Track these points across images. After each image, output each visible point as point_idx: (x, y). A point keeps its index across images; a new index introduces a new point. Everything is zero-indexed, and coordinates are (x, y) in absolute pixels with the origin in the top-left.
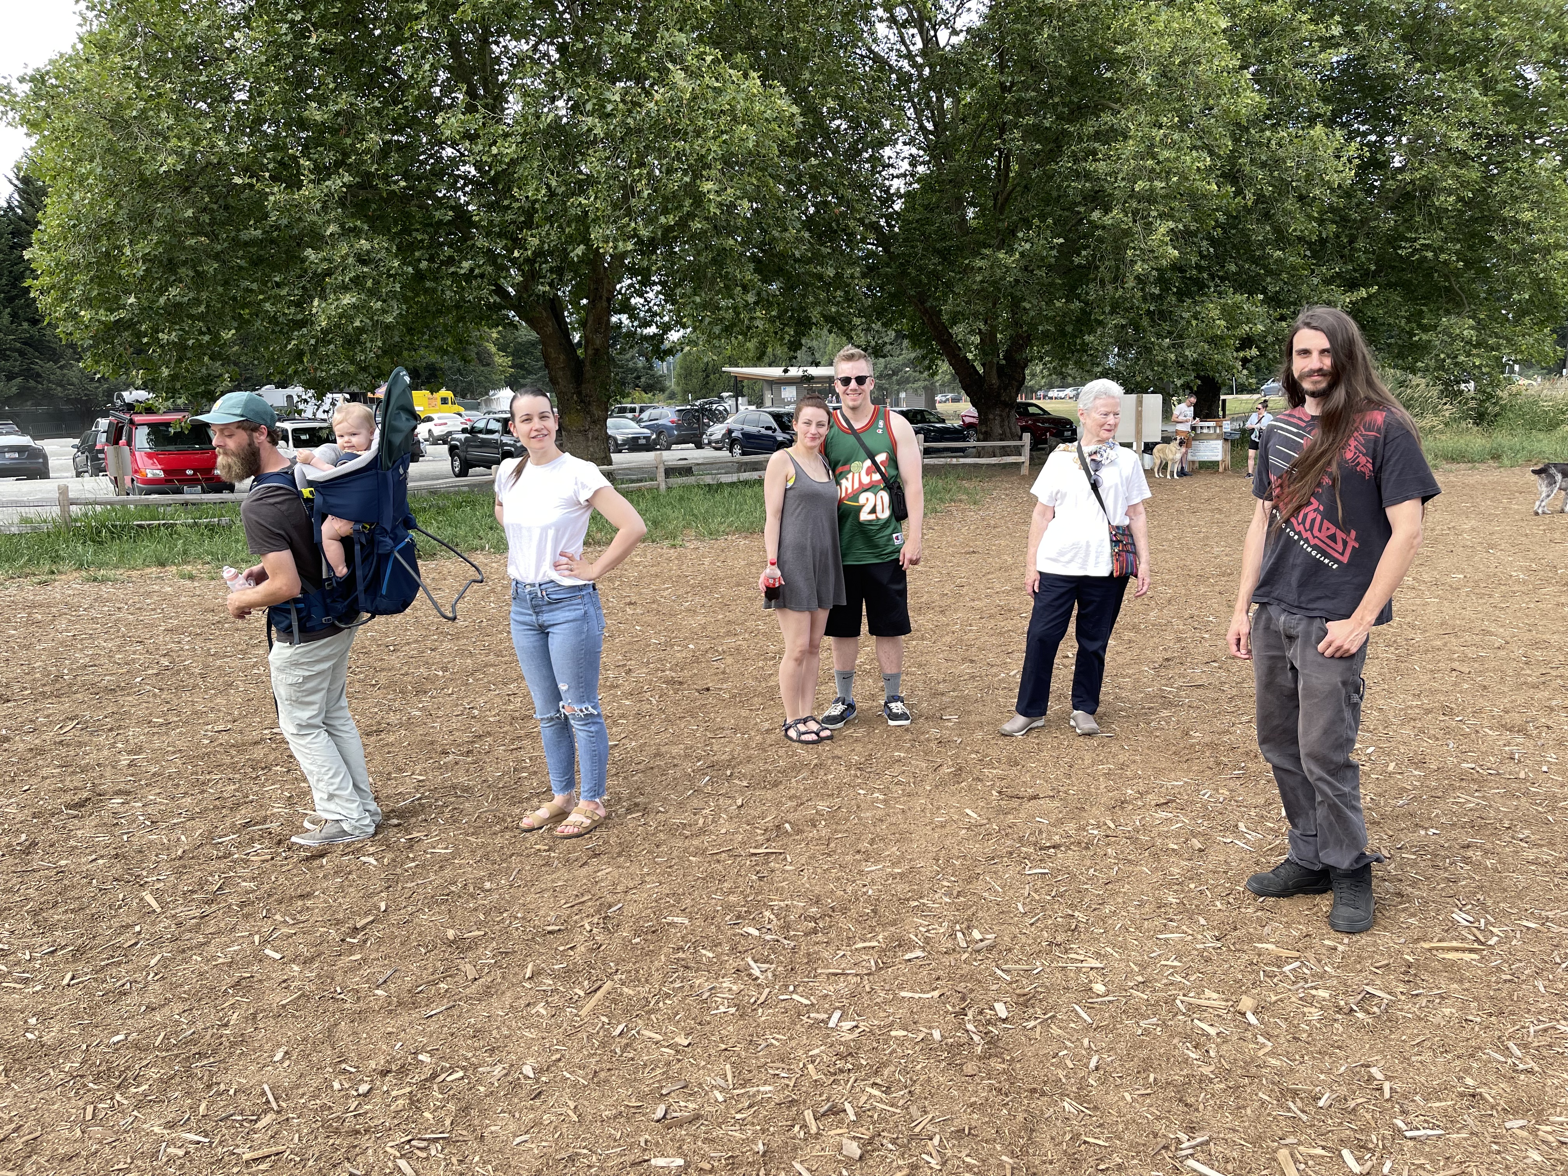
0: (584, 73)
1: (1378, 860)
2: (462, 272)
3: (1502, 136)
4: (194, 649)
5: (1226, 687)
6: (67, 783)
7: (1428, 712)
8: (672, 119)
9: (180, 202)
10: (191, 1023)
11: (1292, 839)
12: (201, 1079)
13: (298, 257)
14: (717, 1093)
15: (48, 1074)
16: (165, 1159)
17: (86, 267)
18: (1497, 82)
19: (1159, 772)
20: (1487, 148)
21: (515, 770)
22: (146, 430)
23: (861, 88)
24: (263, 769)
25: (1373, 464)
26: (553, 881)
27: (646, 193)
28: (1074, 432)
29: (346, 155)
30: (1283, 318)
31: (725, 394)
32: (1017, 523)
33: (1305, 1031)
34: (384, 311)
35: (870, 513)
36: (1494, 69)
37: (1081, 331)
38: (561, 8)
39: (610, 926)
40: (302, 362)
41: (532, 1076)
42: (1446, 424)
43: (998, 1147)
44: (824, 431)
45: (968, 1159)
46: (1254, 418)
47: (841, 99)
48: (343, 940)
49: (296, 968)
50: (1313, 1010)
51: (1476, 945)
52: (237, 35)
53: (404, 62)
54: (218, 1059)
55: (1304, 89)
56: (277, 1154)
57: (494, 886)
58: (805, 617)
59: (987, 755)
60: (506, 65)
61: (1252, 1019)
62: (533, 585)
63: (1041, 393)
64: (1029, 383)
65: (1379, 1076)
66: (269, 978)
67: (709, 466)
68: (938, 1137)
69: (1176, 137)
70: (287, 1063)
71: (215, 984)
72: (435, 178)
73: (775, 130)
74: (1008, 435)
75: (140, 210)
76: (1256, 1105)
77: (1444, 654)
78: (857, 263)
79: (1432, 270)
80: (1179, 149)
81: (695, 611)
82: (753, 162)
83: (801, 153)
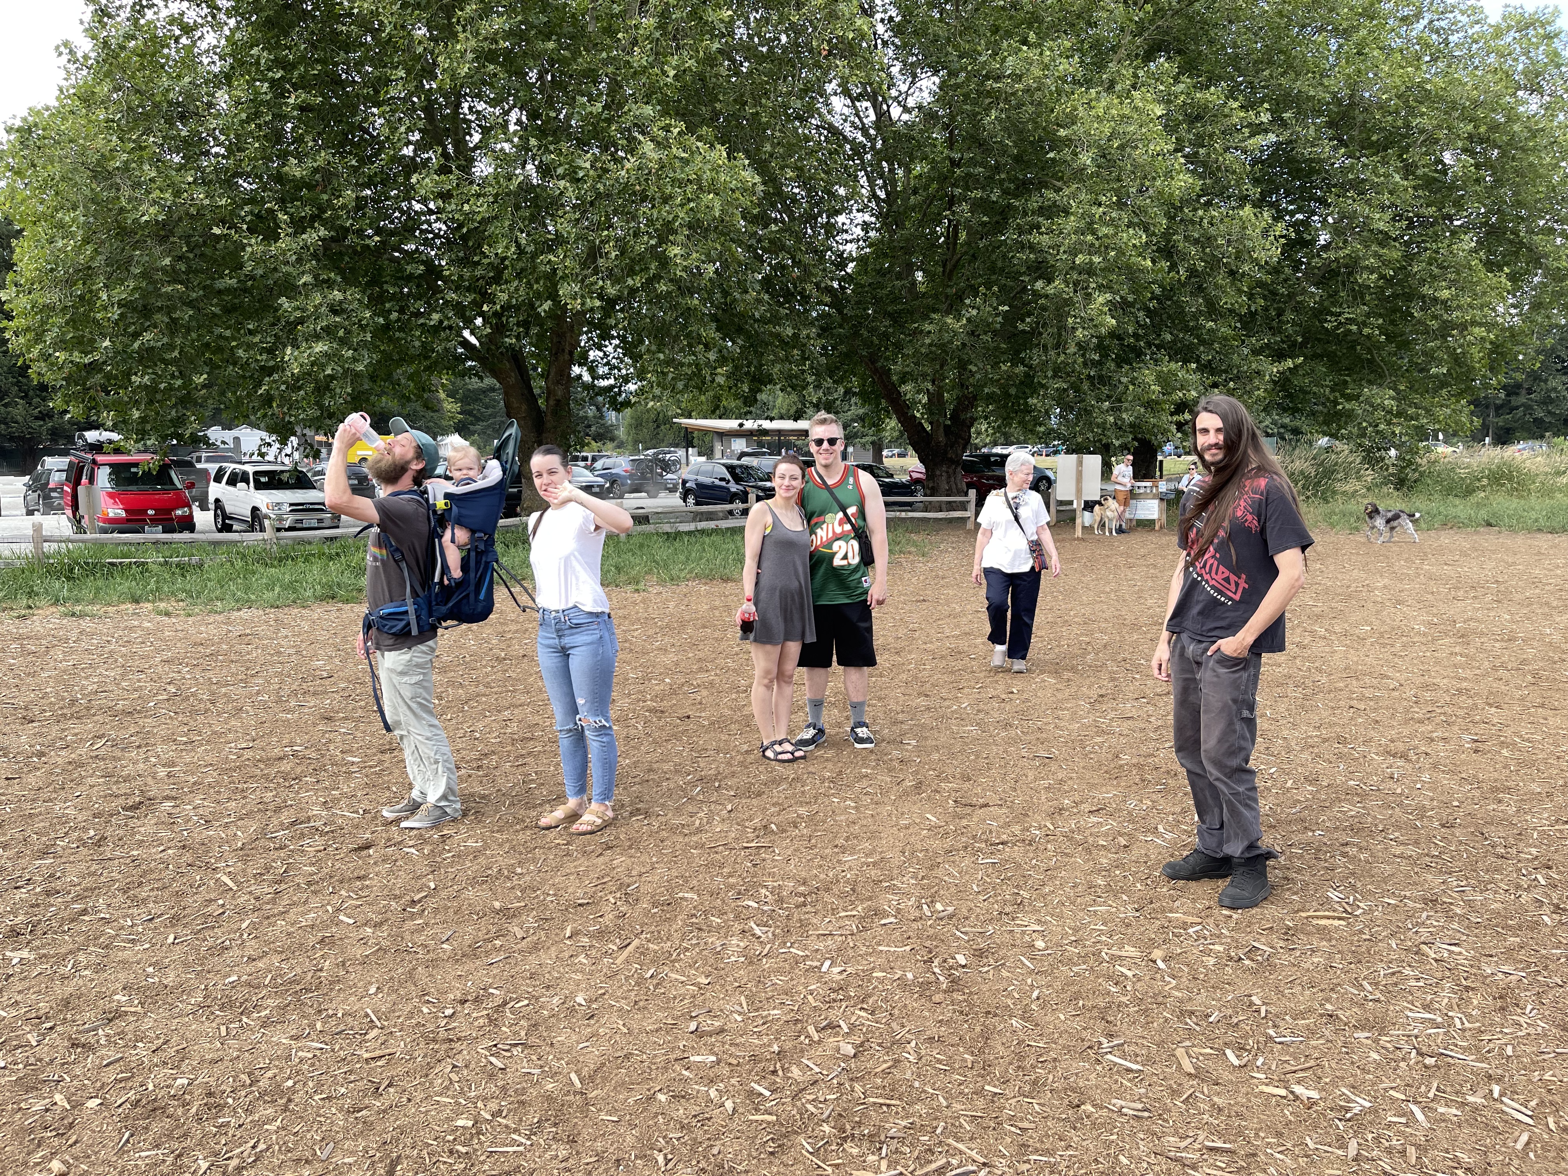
0: (556, 142)
2: (432, 323)
3: (1422, 218)
4: (195, 678)
5: (1152, 719)
6: (115, 790)
7: (1325, 740)
8: (640, 185)
9: (158, 250)
10: (290, 969)
12: (312, 1006)
13: (271, 306)
14: (736, 1016)
15: (178, 1006)
16: (297, 1060)
17: (62, 310)
18: (1417, 167)
19: (1092, 787)
20: (1408, 228)
21: (524, 782)
22: (108, 470)
23: (818, 159)
25: (1259, 522)
26: (575, 867)
27: (614, 254)
29: (322, 210)
30: (1215, 385)
33: (1202, 973)
34: (355, 360)
36: (1414, 155)
37: (1024, 393)
39: (630, 898)
40: (271, 407)
41: (584, 1003)
42: (1369, 489)
43: (961, 1049)
44: (798, 484)
45: (938, 1056)
46: (1185, 479)
47: (800, 169)
48: (404, 910)
49: (369, 930)
50: (1210, 958)
51: (1344, 915)
54: (321, 992)
55: (1234, 172)
56: (390, 1055)
57: (524, 871)
59: (944, 772)
61: (1161, 965)
62: (557, 611)
65: (1258, 1002)
66: (347, 937)
67: (668, 514)
68: (913, 1044)
69: (1114, 215)
70: (380, 995)
71: (303, 941)
72: (406, 234)
73: (738, 199)
74: (954, 490)
75: (118, 257)
76: (1161, 1020)
77: (1345, 694)
78: (812, 324)
79: (1355, 342)
80: (1117, 227)
81: (666, 650)
82: (716, 228)
83: (762, 220)
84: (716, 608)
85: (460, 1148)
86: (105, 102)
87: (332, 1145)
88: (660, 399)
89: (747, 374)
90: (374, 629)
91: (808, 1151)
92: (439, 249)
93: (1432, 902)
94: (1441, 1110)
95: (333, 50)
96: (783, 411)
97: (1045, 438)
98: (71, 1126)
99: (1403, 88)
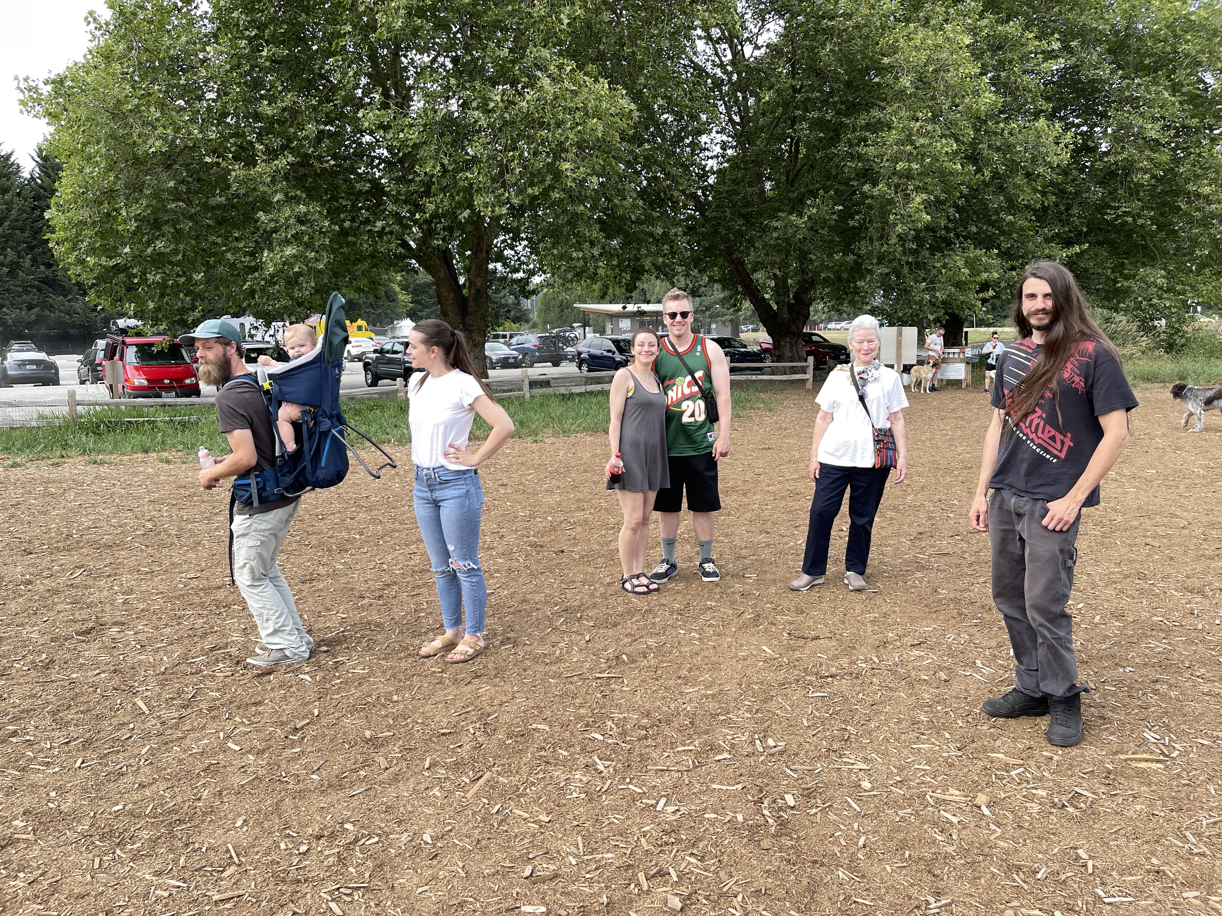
0: (472, 80)
1: (1086, 690)
2: (376, 229)
3: (1186, 128)
4: (171, 516)
6: (76, 616)
7: (1126, 577)
8: (538, 114)
9: (164, 176)
10: (173, 797)
11: (1018, 673)
12: (181, 839)
13: (252, 218)
14: (571, 858)
15: (65, 834)
16: (154, 899)
17: (91, 225)
18: (1182, 86)
19: (913, 620)
20: (1175, 136)
21: (416, 611)
22: (135, 349)
23: (684, 90)
24: (224, 607)
26: (445, 696)
27: (518, 170)
28: (848, 355)
29: (290, 141)
30: (1013, 268)
31: (575, 325)
32: (803, 427)
33: (1027, 821)
34: (317, 260)
35: (690, 416)
36: (1180, 75)
37: (854, 277)
38: (454, 30)
39: (489, 729)
40: (254, 298)
41: (430, 842)
42: (1143, 352)
43: (788, 904)
45: (764, 913)
47: (668, 99)
48: (286, 737)
49: (251, 757)
50: (1034, 805)
51: (1161, 757)
52: (208, 48)
53: (335, 70)
54: (193, 824)
55: (1030, 91)
56: (239, 896)
57: (400, 698)
58: (640, 497)
59: (779, 605)
60: (412, 72)
61: (986, 811)
62: (428, 469)
63: (822, 326)
64: (813, 317)
65: (1085, 856)
66: (231, 765)
67: (565, 379)
68: (741, 895)
69: (929, 127)
70: (245, 829)
71: (191, 768)
72: (356, 159)
73: (617, 123)
74: (796, 357)
75: (134, 181)
76: (989, 876)
77: (1139, 532)
78: (680, 225)
79: (1131, 231)
80: (932, 137)
81: (552, 491)
82: (600, 147)
83: (637, 140)
86: (121, 58)
89: (629, 266)
95: (296, 13)
99: (1171, 20)
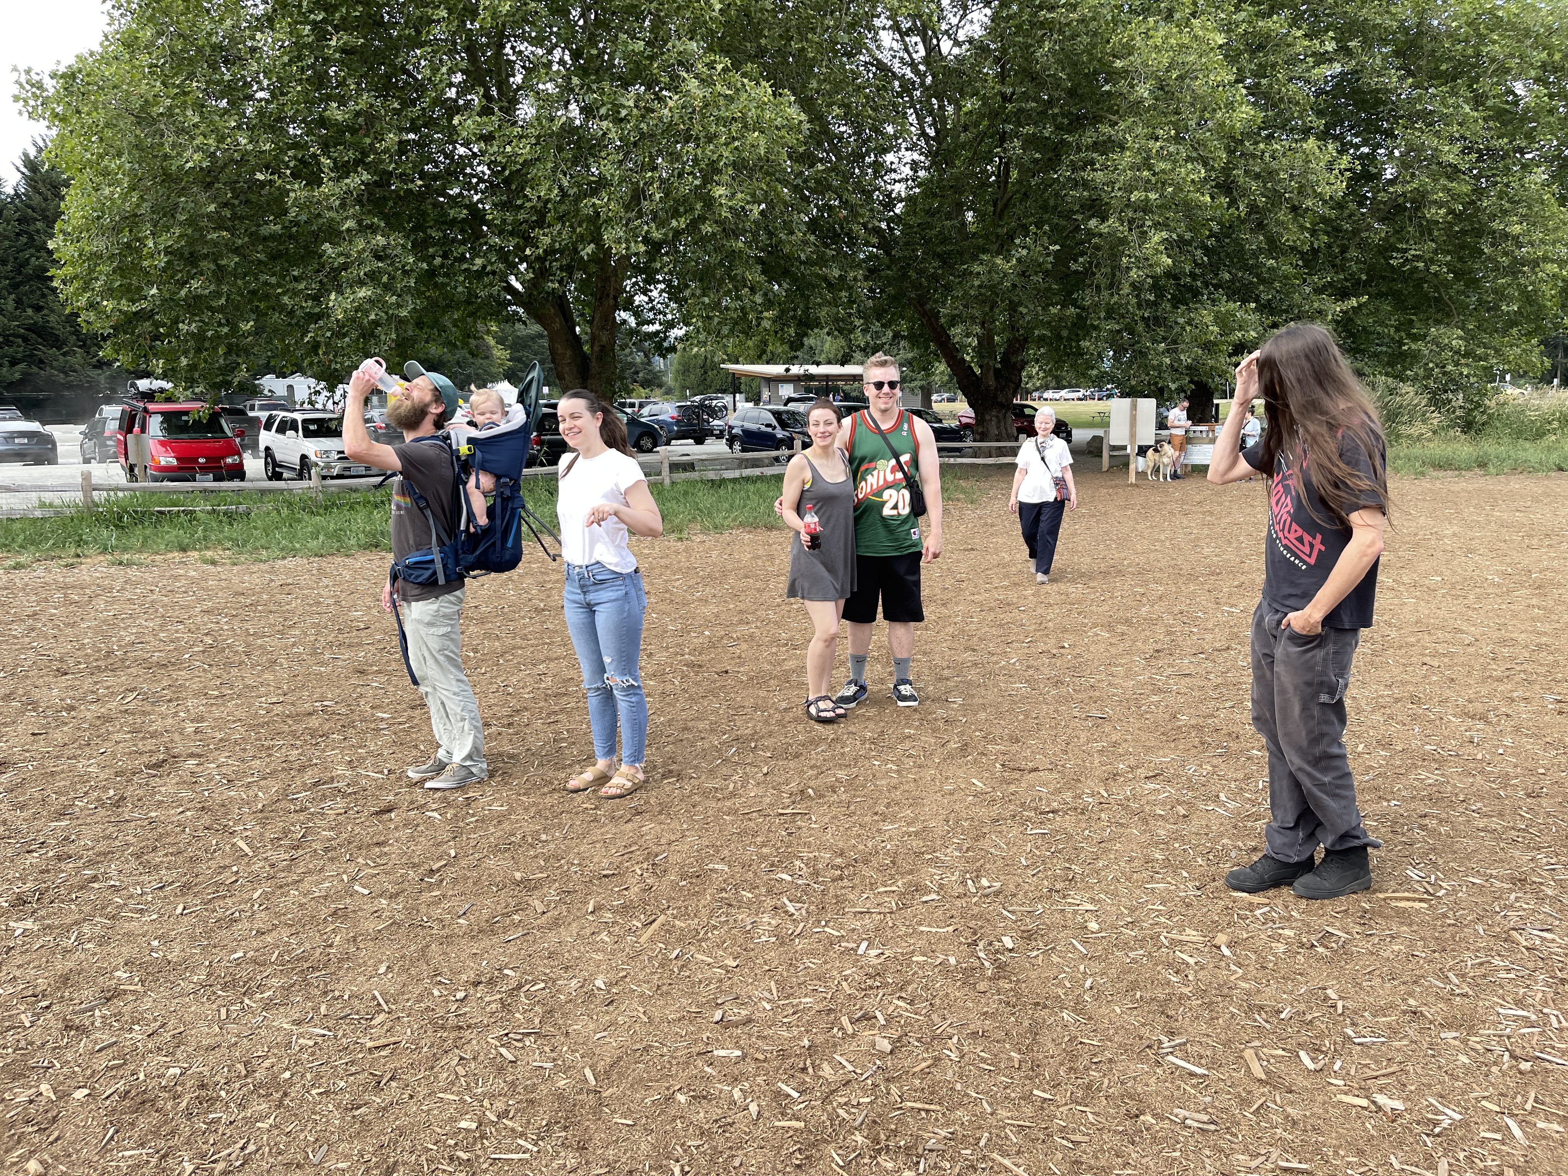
0: (599, 81)
2: (475, 268)
3: (1492, 150)
4: (233, 629)
5: (1211, 676)
6: (140, 747)
7: (1397, 700)
8: (684, 124)
9: (203, 197)
10: (299, 944)
12: (317, 987)
13: (316, 253)
14: (765, 1004)
15: (179, 985)
16: (297, 1048)
17: (109, 258)
18: (1487, 97)
19: (1148, 750)
20: (1477, 161)
21: (555, 741)
22: (160, 418)
23: (865, 95)
24: (321, 736)
26: (602, 834)
27: (658, 196)
29: (365, 154)
33: (1271, 961)
34: (399, 306)
36: (1485, 85)
37: (1077, 335)
38: (575, 15)
39: (658, 870)
40: (317, 354)
41: (603, 987)
42: (1435, 432)
43: (1007, 1046)
45: (982, 1054)
47: (847, 106)
48: (421, 880)
49: (384, 902)
50: (1279, 945)
51: (1425, 896)
52: (260, 35)
53: (424, 65)
54: (329, 971)
55: (1297, 104)
56: (395, 1043)
57: (549, 838)
59: (991, 733)
61: (1226, 951)
63: (1036, 394)
64: (1026, 385)
65: (1334, 996)
66: (361, 909)
67: (714, 461)
68: (956, 1037)
69: (1171, 149)
70: (390, 975)
71: (314, 913)
72: (450, 178)
73: (784, 137)
74: (1004, 435)
75: (164, 204)
76: (1228, 1016)
77: (1416, 650)
78: (859, 266)
79: (1423, 280)
80: (1175, 162)
81: (706, 601)
82: (762, 167)
83: (809, 159)
84: (759, 557)
85: (461, 1154)
86: (149, 46)
87: (325, 1147)
88: (705, 344)
89: (794, 317)
90: (400, 580)
91: (838, 1165)
92: (482, 192)
93: (1520, 882)
94: (1541, 1125)
96: (831, 356)
97: (1098, 382)
98: (55, 1119)
99: (1474, 15)
